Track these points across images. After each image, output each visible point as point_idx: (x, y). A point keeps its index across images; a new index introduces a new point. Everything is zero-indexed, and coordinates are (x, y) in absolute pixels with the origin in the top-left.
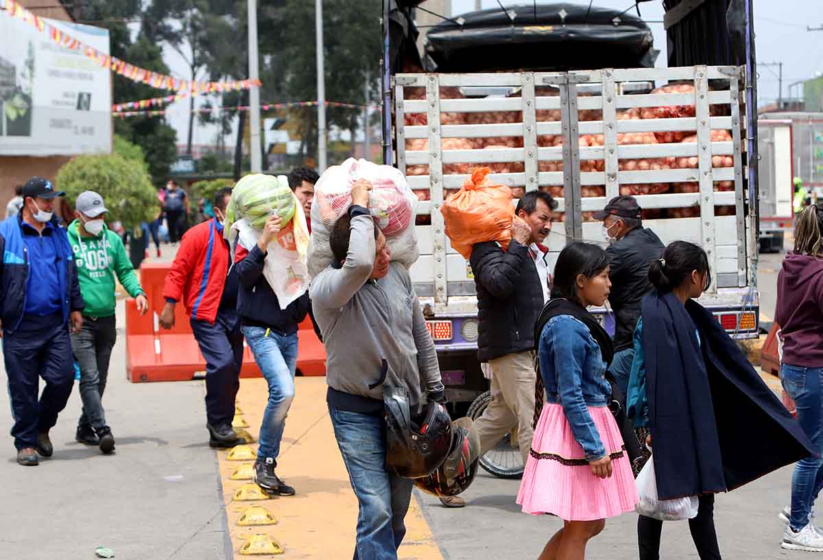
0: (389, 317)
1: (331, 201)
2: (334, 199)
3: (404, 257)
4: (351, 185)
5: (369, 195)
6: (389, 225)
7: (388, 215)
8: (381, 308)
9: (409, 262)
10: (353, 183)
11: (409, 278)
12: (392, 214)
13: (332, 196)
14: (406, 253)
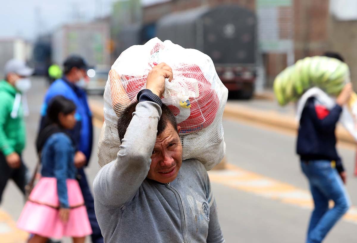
0: (182, 222)
1: (126, 83)
2: (129, 80)
3: (206, 156)
4: (151, 69)
5: (164, 83)
6: (190, 117)
7: (190, 106)
8: (173, 212)
9: (211, 161)
10: (153, 66)
11: (208, 180)
12: (194, 105)
13: (128, 78)
14: (208, 151)
